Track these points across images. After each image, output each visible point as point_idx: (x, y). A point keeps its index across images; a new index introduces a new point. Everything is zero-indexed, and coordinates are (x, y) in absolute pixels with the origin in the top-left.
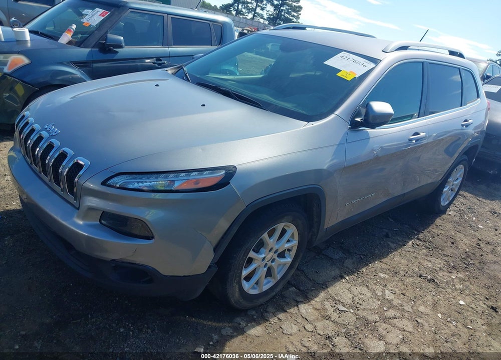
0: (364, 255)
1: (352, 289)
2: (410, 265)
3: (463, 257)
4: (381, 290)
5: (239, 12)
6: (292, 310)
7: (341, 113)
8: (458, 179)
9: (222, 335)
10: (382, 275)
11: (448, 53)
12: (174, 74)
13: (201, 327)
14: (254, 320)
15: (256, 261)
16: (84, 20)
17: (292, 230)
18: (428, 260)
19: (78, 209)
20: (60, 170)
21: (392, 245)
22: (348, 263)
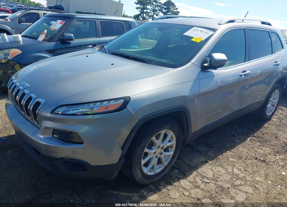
0: (220, 148)
1: (213, 169)
2: (249, 152)
3: (283, 145)
4: (231, 168)
5: (144, 18)
6: (175, 184)
7: (195, 61)
8: (276, 99)
9: (132, 200)
10: (232, 159)
11: (261, 23)
12: (99, 50)
13: (120, 196)
14: (152, 191)
15: (150, 154)
16: (51, 27)
17: (171, 134)
18: (260, 149)
19: (40, 129)
20: (29, 107)
21: (238, 141)
22: (211, 153)
